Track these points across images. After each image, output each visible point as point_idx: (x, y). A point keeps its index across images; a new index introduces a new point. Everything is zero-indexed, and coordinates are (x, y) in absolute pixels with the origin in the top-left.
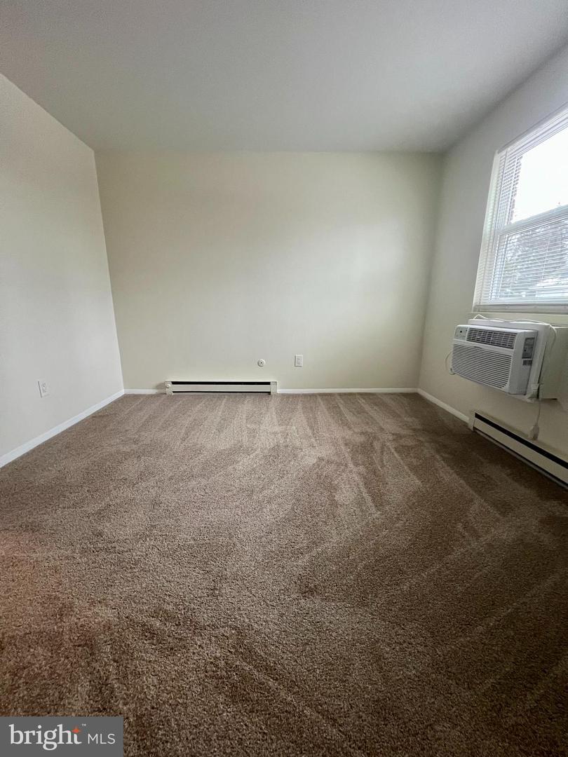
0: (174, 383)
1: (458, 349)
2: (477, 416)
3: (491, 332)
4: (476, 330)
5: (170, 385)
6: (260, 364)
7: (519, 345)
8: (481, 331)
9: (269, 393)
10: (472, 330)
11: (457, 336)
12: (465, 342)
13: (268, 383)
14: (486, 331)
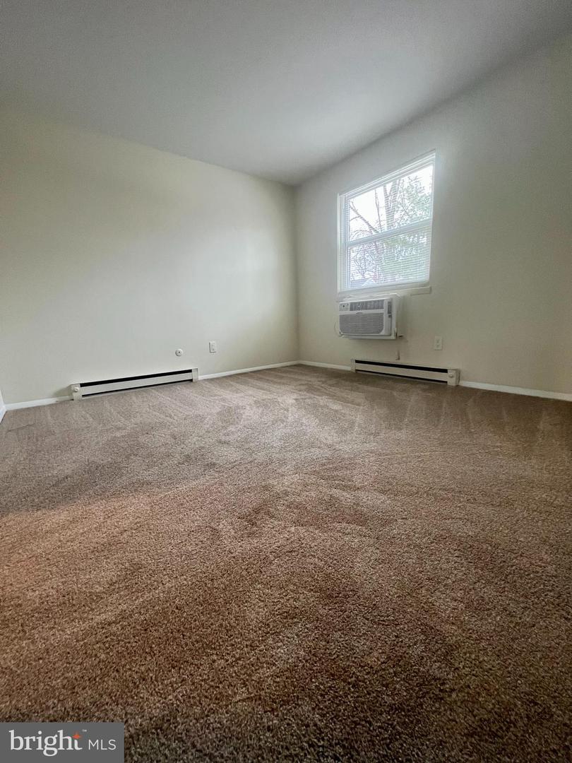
0: (82, 385)
1: (344, 319)
2: (357, 362)
3: (367, 302)
4: (355, 303)
5: (78, 388)
6: (177, 354)
7: (386, 305)
8: (359, 303)
9: (191, 380)
10: (352, 304)
11: (341, 310)
12: (349, 312)
13: (190, 371)
14: (363, 303)
